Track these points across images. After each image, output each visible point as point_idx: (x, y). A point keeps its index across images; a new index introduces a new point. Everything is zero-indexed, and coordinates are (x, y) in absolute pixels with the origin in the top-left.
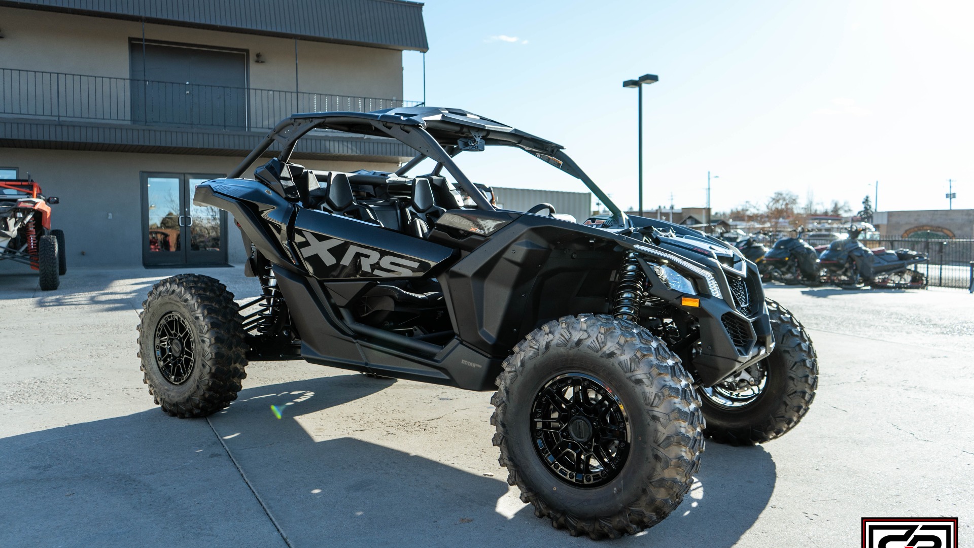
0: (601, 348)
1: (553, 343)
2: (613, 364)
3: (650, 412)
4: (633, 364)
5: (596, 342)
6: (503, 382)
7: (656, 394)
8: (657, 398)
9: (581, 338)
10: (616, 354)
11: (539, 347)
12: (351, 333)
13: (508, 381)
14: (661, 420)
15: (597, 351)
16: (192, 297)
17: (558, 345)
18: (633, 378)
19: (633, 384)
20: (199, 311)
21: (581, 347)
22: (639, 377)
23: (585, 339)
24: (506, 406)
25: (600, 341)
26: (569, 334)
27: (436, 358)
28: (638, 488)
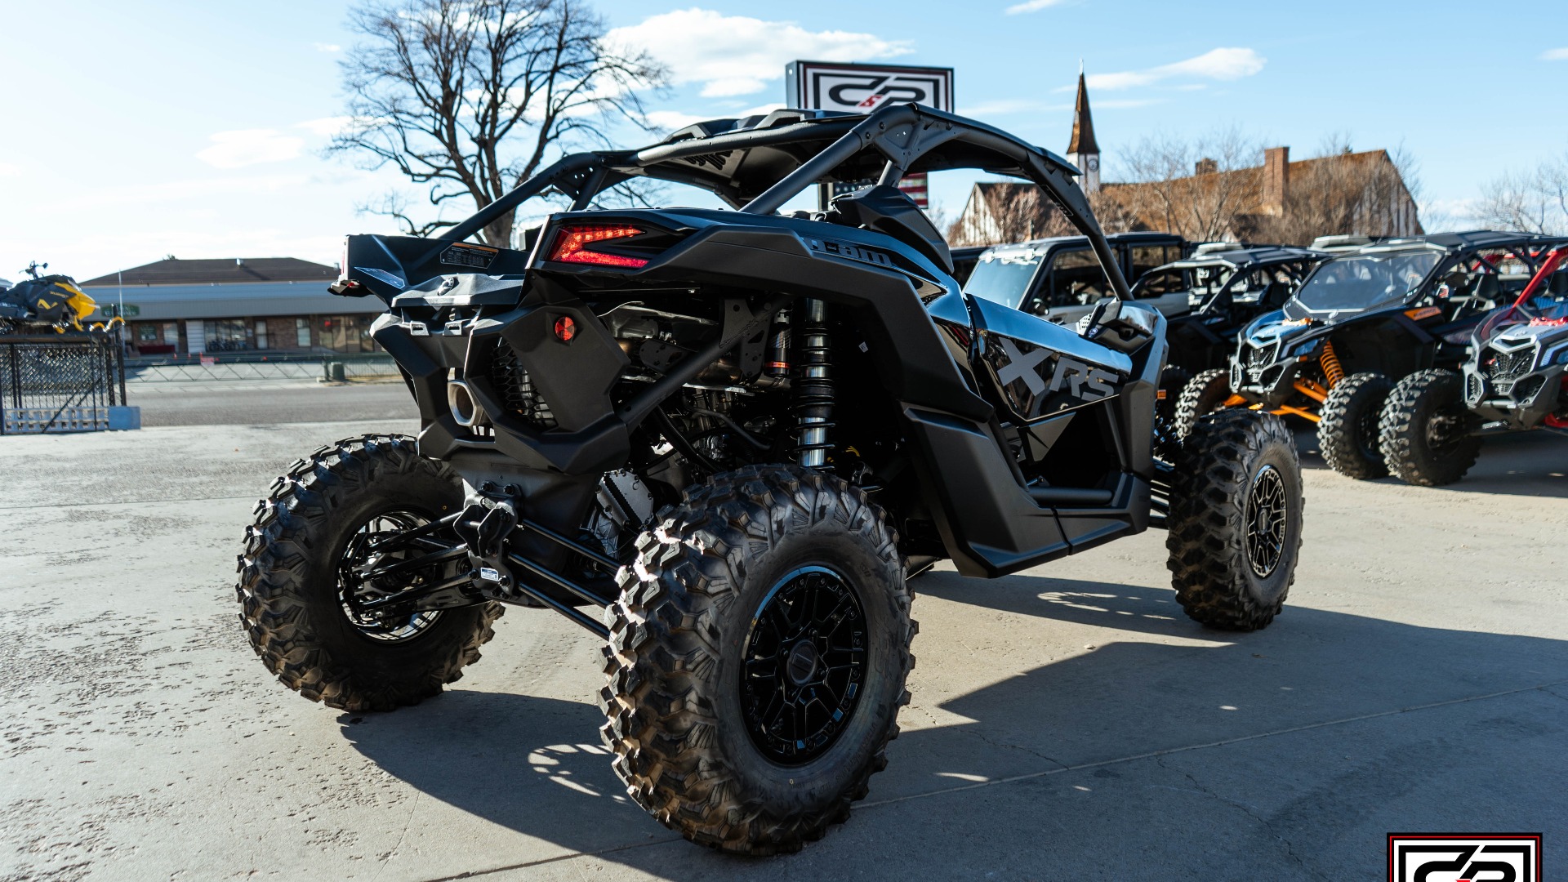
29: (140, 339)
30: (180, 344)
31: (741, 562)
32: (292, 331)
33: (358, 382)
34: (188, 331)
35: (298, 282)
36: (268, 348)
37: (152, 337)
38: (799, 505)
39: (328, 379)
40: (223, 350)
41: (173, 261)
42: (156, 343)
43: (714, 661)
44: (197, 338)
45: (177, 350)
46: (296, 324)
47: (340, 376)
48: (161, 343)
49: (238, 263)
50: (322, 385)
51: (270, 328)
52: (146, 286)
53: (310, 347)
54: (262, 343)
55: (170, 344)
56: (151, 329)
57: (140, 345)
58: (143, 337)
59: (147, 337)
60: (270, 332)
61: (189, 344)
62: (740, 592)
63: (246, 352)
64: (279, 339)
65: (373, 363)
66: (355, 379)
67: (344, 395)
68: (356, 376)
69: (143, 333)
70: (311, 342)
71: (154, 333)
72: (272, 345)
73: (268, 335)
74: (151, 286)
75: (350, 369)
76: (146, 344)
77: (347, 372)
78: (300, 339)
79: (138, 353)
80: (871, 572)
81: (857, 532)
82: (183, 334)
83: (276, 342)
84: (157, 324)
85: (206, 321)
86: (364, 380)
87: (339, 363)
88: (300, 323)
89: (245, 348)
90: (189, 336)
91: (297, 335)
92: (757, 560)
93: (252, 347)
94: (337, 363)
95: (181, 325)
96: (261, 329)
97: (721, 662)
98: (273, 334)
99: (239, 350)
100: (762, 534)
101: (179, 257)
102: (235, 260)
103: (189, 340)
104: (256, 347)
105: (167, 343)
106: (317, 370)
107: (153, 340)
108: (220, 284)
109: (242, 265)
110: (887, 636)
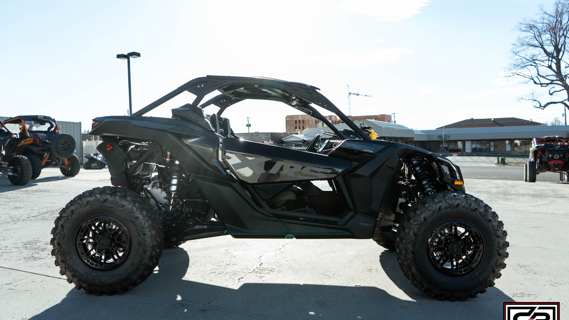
0: (470, 207)
1: (442, 207)
2: (477, 214)
3: (496, 234)
4: (486, 213)
5: (466, 204)
6: (411, 230)
7: (498, 225)
8: (498, 227)
9: (458, 203)
10: (477, 209)
11: (434, 209)
12: (272, 216)
13: (416, 230)
14: (501, 237)
15: (468, 209)
16: (129, 203)
17: (446, 208)
18: (487, 219)
19: (487, 222)
20: (138, 213)
21: (459, 207)
22: (490, 218)
23: (461, 203)
24: (415, 243)
25: (469, 203)
26: (451, 202)
27: (339, 224)
28: (491, 270)
29: (450, 147)
30: (463, 149)
31: (73, 210)
32: (504, 145)
33: (511, 165)
34: (466, 144)
35: (509, 127)
36: (494, 151)
37: (454, 146)
38: (97, 197)
39: (498, 163)
40: (478, 151)
41: (472, 120)
42: (455, 148)
43: (62, 234)
44: (469, 147)
45: (462, 151)
46: (505, 142)
47: (503, 163)
48: (457, 148)
49: (492, 120)
50: (495, 166)
51: (495, 144)
52: (459, 128)
53: (511, 151)
54: (492, 149)
55: (460, 149)
56: (454, 144)
57: (450, 149)
58: (451, 146)
59: (452, 146)
60: (495, 145)
61: (466, 149)
62: (71, 218)
63: (486, 152)
64: (499, 148)
65: (517, 157)
66: (509, 164)
67: (503, 169)
68: (510, 163)
69: (451, 145)
70: (511, 150)
71: (455, 145)
72: (496, 150)
73: (495, 146)
74: (461, 128)
75: (508, 160)
76: (452, 148)
77: (506, 161)
78: (507, 148)
79: (448, 151)
80: (129, 221)
81: (121, 208)
82: (464, 145)
83: (497, 149)
84: (455, 142)
85: (473, 141)
86: (513, 164)
87: (503, 157)
88: (507, 142)
89: (486, 151)
90: (466, 146)
91: (506, 147)
92: (78, 210)
93: (488, 150)
94: (502, 157)
95: (464, 142)
96: (492, 143)
97: (64, 235)
98: (497, 146)
99: (484, 151)
100: (81, 203)
101: (474, 118)
102: (491, 119)
103: (466, 148)
104: (490, 151)
105: (459, 149)
106: (495, 159)
107: (454, 147)
108: (480, 128)
109: (493, 121)
110: (137, 242)
